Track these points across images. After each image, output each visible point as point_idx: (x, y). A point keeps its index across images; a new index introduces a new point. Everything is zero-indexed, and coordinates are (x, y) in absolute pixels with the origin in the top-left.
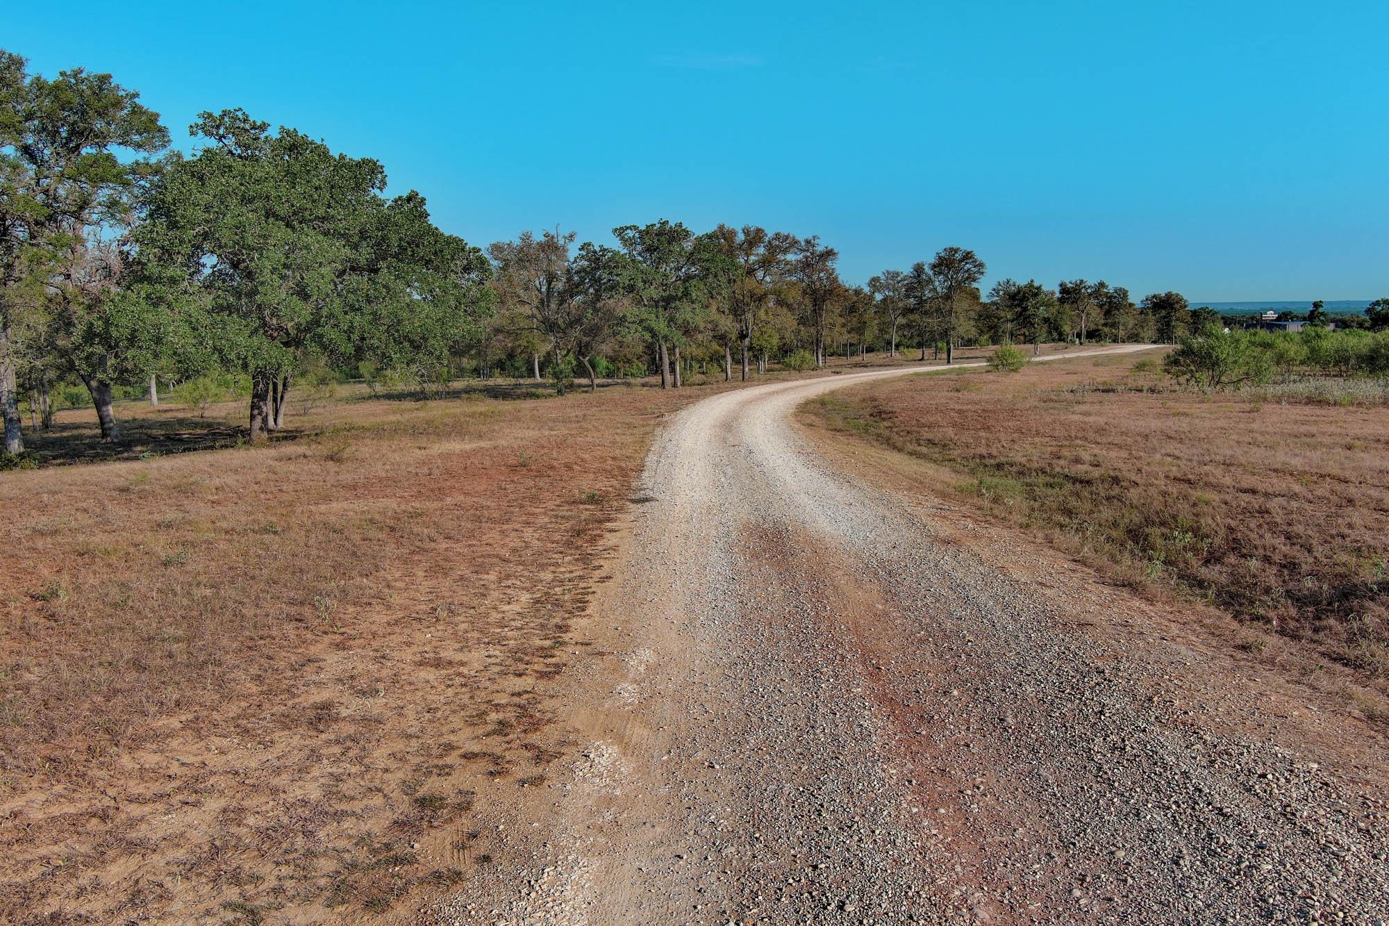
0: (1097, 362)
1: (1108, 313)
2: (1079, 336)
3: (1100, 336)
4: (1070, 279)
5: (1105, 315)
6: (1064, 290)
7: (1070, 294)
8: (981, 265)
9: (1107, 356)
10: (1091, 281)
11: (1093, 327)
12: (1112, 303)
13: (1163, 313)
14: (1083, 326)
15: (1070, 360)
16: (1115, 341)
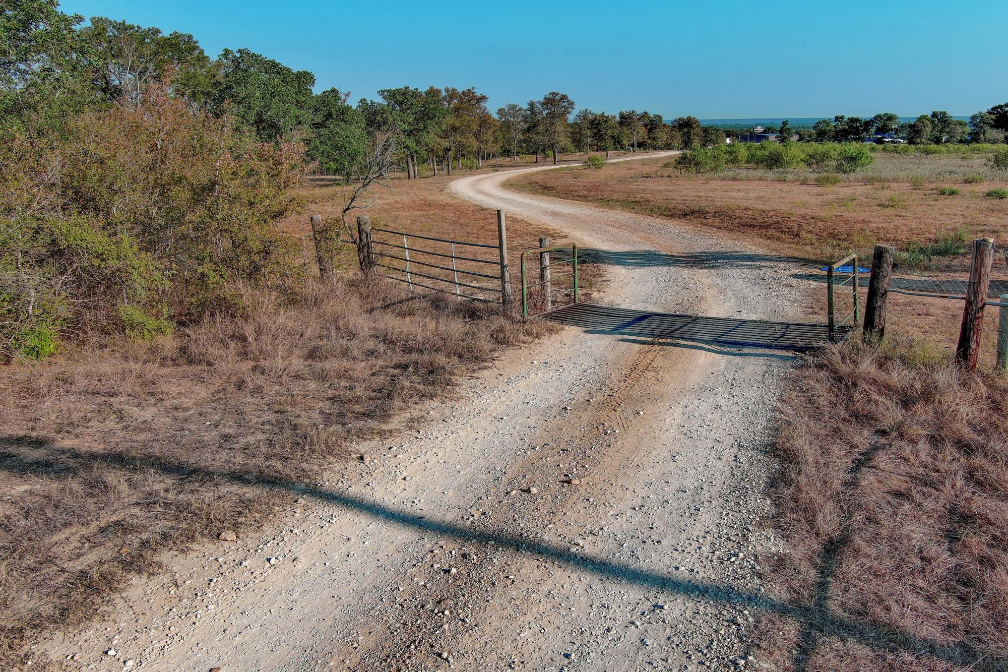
0: (644, 163)
1: (650, 131)
2: (633, 146)
3: (646, 145)
4: (626, 109)
5: (649, 132)
6: (622, 116)
7: (626, 120)
8: (572, 103)
9: (650, 159)
10: (639, 111)
11: (641, 140)
12: (652, 124)
13: (686, 130)
14: (635, 139)
15: (628, 162)
16: (655, 149)
